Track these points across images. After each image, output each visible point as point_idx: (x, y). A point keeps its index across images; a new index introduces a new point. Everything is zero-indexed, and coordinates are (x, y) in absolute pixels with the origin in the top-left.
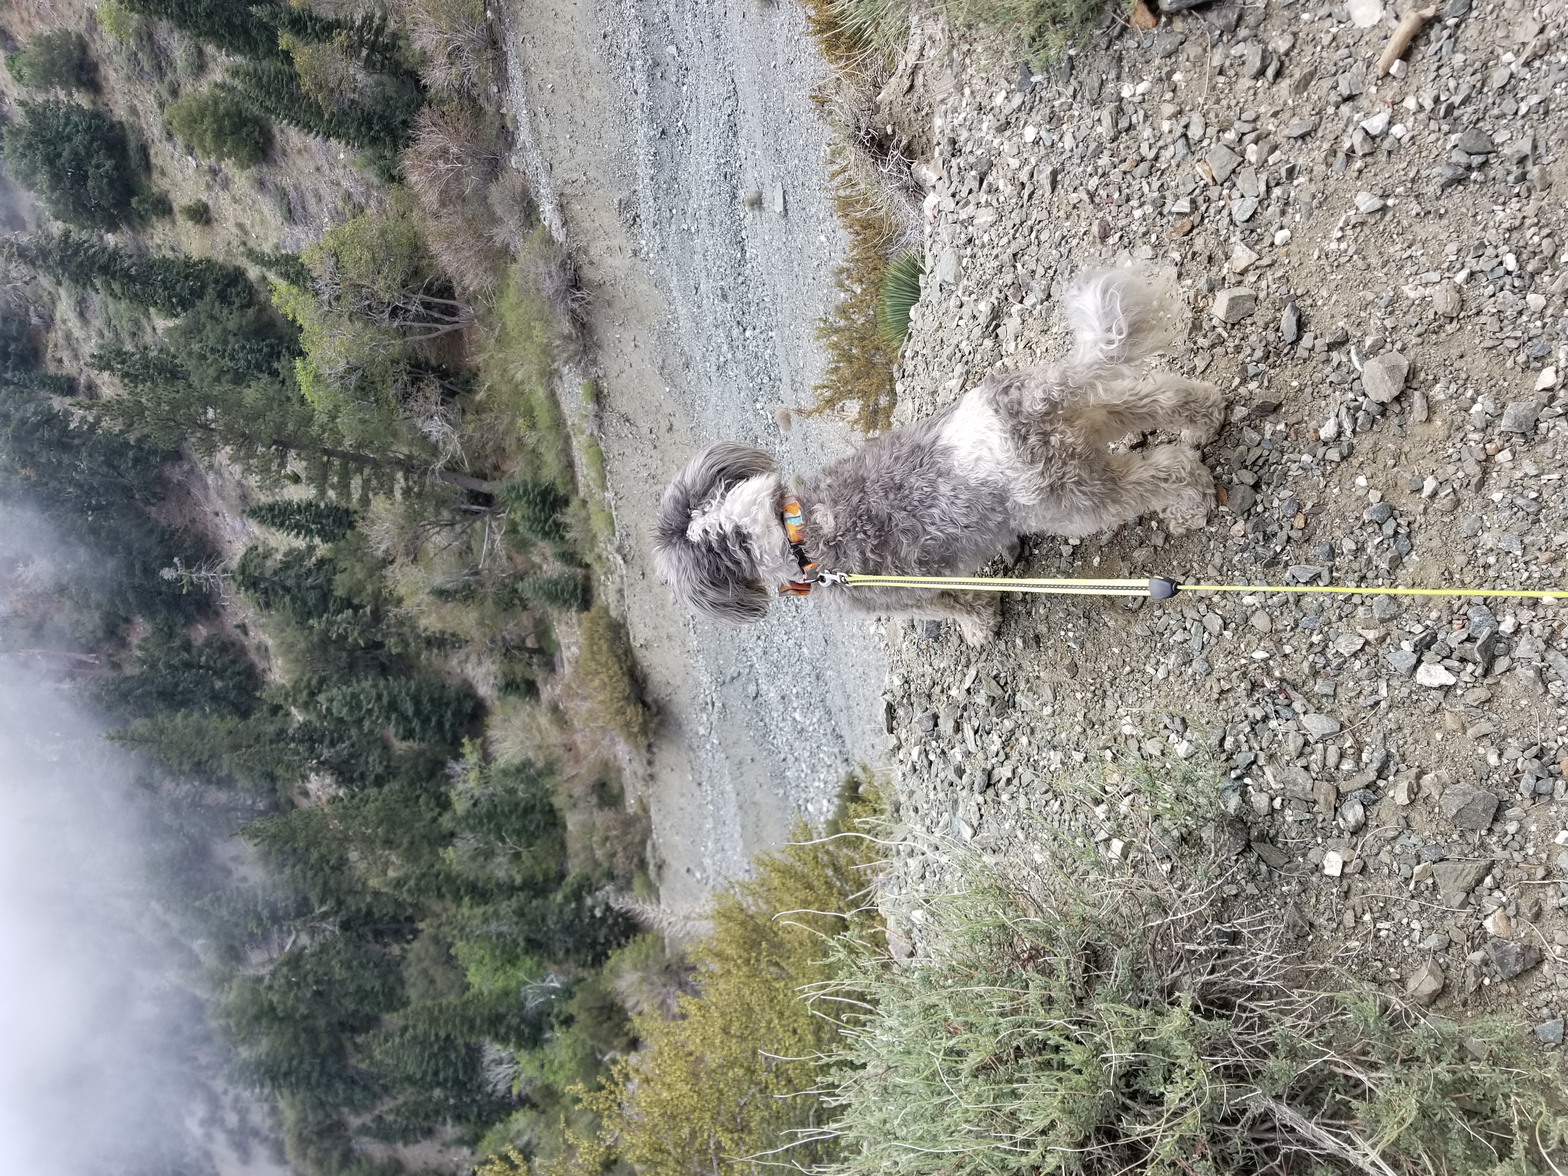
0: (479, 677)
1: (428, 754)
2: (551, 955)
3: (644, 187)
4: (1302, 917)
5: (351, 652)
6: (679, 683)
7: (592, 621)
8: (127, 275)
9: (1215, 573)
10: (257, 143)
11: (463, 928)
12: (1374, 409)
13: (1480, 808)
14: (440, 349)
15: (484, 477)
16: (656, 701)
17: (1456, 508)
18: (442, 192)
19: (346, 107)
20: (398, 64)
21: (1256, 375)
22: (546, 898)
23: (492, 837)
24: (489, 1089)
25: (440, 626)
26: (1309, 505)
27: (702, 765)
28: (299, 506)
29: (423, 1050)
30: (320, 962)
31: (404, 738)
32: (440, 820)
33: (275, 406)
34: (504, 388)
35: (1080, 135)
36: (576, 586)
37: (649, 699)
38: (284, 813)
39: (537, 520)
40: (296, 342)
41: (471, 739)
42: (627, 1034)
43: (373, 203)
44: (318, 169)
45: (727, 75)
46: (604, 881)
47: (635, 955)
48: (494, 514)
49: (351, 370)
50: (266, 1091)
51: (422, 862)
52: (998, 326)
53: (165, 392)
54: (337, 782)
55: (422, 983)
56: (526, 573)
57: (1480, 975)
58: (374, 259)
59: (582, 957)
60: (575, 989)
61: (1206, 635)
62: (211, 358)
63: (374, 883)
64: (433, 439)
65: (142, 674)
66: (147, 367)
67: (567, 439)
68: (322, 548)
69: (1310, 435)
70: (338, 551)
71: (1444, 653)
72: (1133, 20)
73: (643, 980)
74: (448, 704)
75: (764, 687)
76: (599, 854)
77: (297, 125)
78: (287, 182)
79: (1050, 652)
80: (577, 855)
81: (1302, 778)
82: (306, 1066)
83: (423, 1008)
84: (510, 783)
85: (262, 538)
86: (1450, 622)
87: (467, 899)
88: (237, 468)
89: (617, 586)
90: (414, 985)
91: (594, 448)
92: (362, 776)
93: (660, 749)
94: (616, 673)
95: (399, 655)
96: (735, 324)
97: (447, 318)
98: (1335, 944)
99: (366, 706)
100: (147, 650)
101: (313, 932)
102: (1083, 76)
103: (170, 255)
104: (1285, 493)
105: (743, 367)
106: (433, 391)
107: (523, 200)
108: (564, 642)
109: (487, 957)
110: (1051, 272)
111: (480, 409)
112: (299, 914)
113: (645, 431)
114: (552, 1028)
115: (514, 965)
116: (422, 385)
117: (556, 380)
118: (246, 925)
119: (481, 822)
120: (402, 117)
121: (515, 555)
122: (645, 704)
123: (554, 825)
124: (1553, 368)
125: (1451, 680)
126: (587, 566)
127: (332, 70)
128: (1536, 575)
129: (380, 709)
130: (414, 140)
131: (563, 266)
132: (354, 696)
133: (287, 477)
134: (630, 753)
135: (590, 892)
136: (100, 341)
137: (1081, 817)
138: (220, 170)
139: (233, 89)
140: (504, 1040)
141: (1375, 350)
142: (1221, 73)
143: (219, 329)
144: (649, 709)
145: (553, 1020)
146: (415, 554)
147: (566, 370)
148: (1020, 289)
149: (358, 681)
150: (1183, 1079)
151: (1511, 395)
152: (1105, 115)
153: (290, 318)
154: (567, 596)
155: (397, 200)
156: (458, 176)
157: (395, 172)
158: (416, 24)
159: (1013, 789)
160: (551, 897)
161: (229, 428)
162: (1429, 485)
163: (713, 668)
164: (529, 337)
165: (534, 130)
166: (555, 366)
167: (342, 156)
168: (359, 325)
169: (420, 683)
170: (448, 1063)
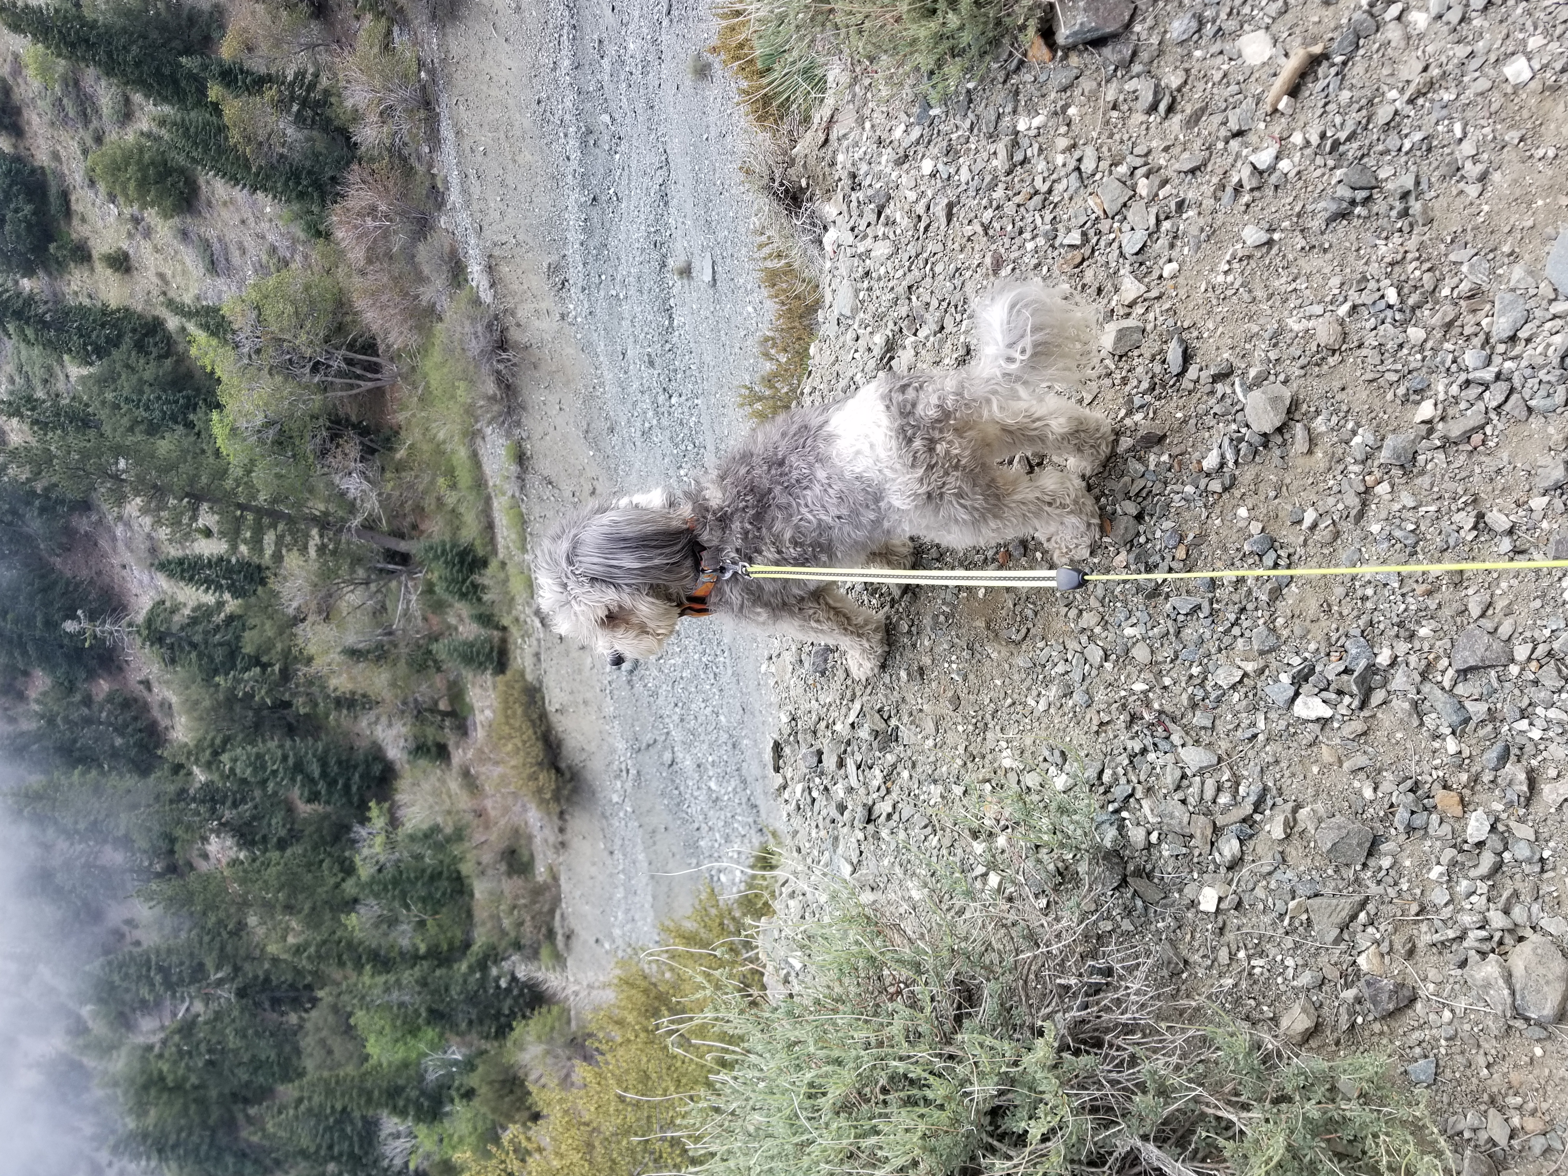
0: (389, 740)
1: (334, 817)
2: (454, 1027)
3: (573, 252)
4: (1177, 954)
5: (257, 711)
6: (594, 749)
7: (507, 684)
8: (41, 320)
9: (1098, 604)
10: (182, 193)
11: (363, 998)
12: (1257, 440)
13: (1355, 842)
14: (361, 406)
15: (402, 536)
16: (569, 767)
17: (1335, 539)
18: (369, 249)
19: (274, 161)
20: (329, 121)
21: (1142, 407)
22: (450, 967)
23: (396, 904)
24: (385, 1163)
25: (350, 686)
26: (1191, 536)
27: (614, 834)
28: (210, 561)
29: (318, 1122)
30: (213, 1030)
31: (309, 801)
32: (344, 885)
33: (189, 458)
34: (425, 447)
35: (976, 169)
36: (492, 649)
37: (563, 765)
38: (182, 876)
39: (454, 581)
40: (214, 394)
41: (378, 803)
42: (529, 1108)
43: (298, 258)
44: (243, 222)
45: (660, 145)
46: (510, 951)
47: (539, 1027)
48: (410, 574)
49: (269, 424)
50: (153, 1164)
51: (323, 928)
52: (892, 358)
53: (75, 440)
54: (238, 844)
55: (319, 1054)
56: (442, 634)
57: (1352, 1013)
58: (296, 313)
59: (486, 1028)
60: (477, 1061)
61: (1087, 667)
62: (125, 408)
63: (273, 949)
64: (351, 495)
65: (39, 728)
66: (58, 415)
67: (488, 500)
68: (232, 604)
69: (1193, 467)
70: (247, 607)
71: (1322, 685)
72: (1030, 54)
73: (548, 1052)
74: (355, 767)
75: (680, 755)
76: (506, 923)
77: (223, 177)
78: (211, 234)
79: (934, 685)
80: (483, 923)
81: (1179, 811)
82: (195, 1138)
83: (319, 1079)
84: (417, 848)
85: (170, 592)
86: (1328, 655)
87: (368, 967)
88: (147, 521)
89: (534, 649)
90: (311, 1055)
91: (516, 510)
92: (265, 839)
93: (572, 816)
94: (530, 738)
95: (306, 715)
96: (661, 391)
97: (369, 375)
98: (1210, 982)
99: (271, 767)
100: (45, 705)
101: (207, 999)
102: (980, 109)
103: (87, 302)
104: (1168, 525)
105: (668, 433)
106: (352, 447)
107: (451, 260)
108: (477, 705)
109: (387, 1028)
110: (945, 304)
111: (399, 468)
112: (193, 980)
113: (567, 494)
114: (452, 1101)
115: (415, 1036)
116: (341, 441)
117: (479, 441)
118: (138, 990)
119: (385, 889)
120: (331, 174)
121: (430, 616)
122: (558, 770)
123: (461, 892)
124: (1432, 401)
125: (1327, 712)
126: (504, 629)
127: (262, 124)
128: (1413, 607)
129: (285, 770)
130: (343, 196)
131: (489, 327)
132: (259, 756)
133: (198, 530)
134: (541, 820)
135: (495, 962)
136: (10, 387)
137: (959, 852)
138: (143, 219)
139: (158, 139)
140: (403, 1113)
141: (1258, 382)
142: (1115, 107)
143: (134, 379)
144: (563, 775)
145: (453, 1093)
146: (327, 613)
147: (489, 431)
148: (914, 320)
149: (264, 741)
150: (1046, 1115)
151: (1391, 428)
152: (1001, 148)
153: (208, 369)
154: (482, 659)
155: (323, 256)
156: (386, 234)
157: (322, 228)
158: (348, 82)
159: (892, 823)
160: (456, 966)
161: (141, 479)
162: (1310, 516)
163: (629, 734)
164: (453, 397)
165: (465, 191)
166: (478, 426)
167: (268, 210)
168: (279, 379)
169: (328, 744)
170: (344, 1136)
